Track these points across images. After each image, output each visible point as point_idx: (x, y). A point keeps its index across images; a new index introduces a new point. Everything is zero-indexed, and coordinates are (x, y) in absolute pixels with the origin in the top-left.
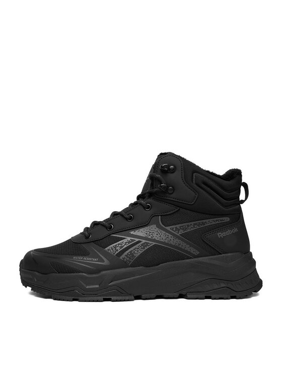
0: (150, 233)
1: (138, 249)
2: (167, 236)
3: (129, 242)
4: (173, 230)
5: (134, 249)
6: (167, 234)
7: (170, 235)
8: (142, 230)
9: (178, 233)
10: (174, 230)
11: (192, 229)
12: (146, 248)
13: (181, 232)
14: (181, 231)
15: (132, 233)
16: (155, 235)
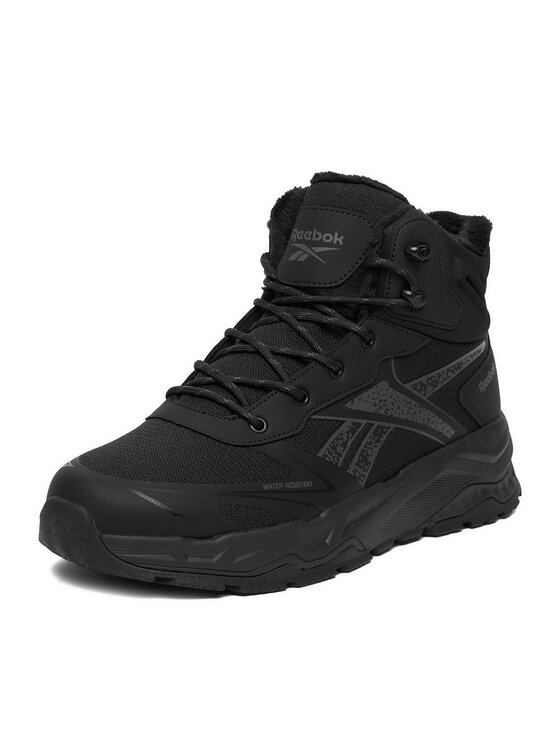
0: (380, 401)
1: (370, 443)
2: (408, 405)
3: (352, 431)
4: (416, 389)
5: (366, 446)
6: (409, 400)
7: (414, 403)
8: (364, 396)
9: (425, 395)
10: (418, 388)
11: (445, 383)
12: (382, 440)
13: (430, 391)
14: (430, 388)
15: (349, 405)
16: (390, 406)
